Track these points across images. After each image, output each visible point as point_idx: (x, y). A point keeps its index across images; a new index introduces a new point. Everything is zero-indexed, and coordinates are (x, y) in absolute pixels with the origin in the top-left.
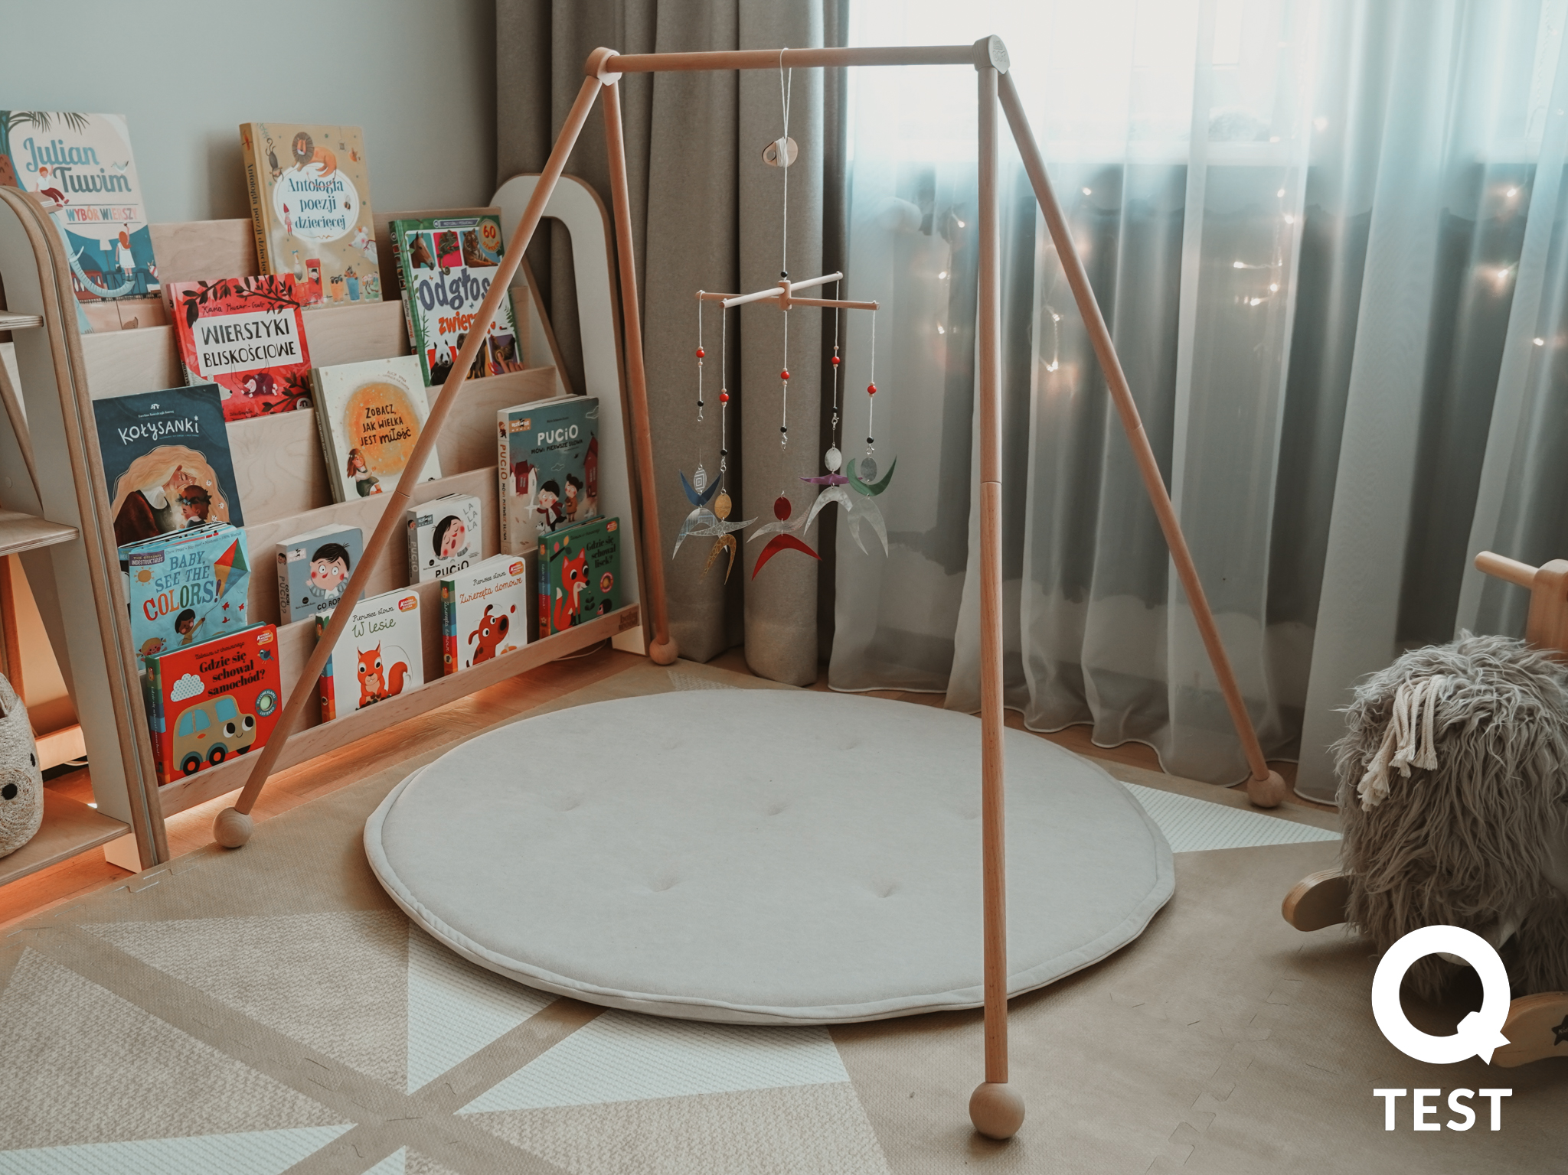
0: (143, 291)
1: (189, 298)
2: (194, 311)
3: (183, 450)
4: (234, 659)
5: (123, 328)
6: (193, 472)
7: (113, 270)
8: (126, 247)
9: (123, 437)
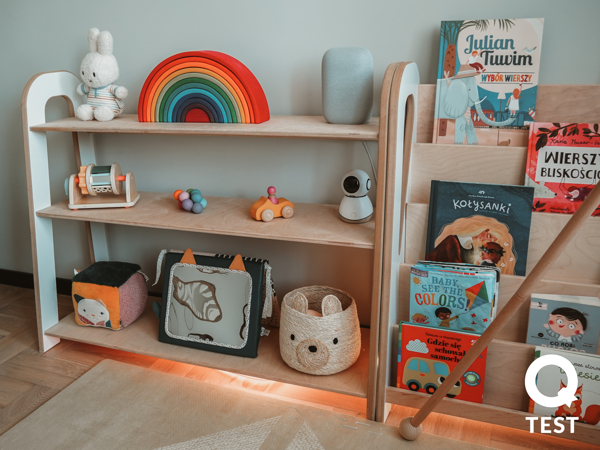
0: (520, 124)
1: (542, 132)
2: (543, 141)
3: (494, 221)
4: (451, 345)
5: (498, 145)
6: (496, 235)
7: (503, 110)
8: (516, 97)
9: (455, 205)
